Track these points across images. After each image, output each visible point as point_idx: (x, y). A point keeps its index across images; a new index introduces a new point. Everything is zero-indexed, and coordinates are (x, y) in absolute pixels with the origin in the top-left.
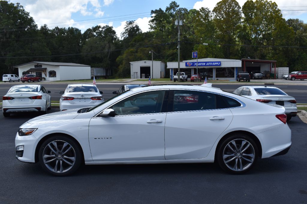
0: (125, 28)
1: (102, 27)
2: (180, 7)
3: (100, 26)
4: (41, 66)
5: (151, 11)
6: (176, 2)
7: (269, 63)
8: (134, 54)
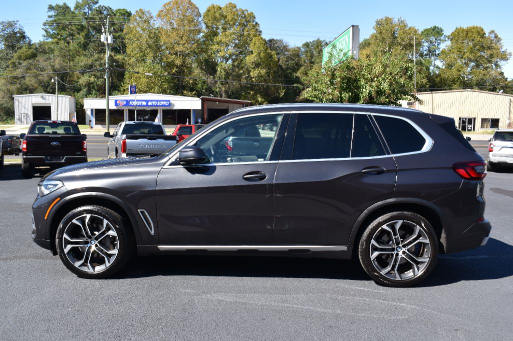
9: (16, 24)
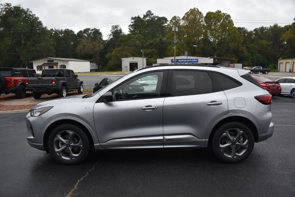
0: (111, 30)
1: (91, 29)
2: (154, 15)
3: (89, 29)
4: (53, 61)
5: (131, 18)
6: (151, 11)
7: (228, 60)
8: (121, 52)
9: (118, 26)
